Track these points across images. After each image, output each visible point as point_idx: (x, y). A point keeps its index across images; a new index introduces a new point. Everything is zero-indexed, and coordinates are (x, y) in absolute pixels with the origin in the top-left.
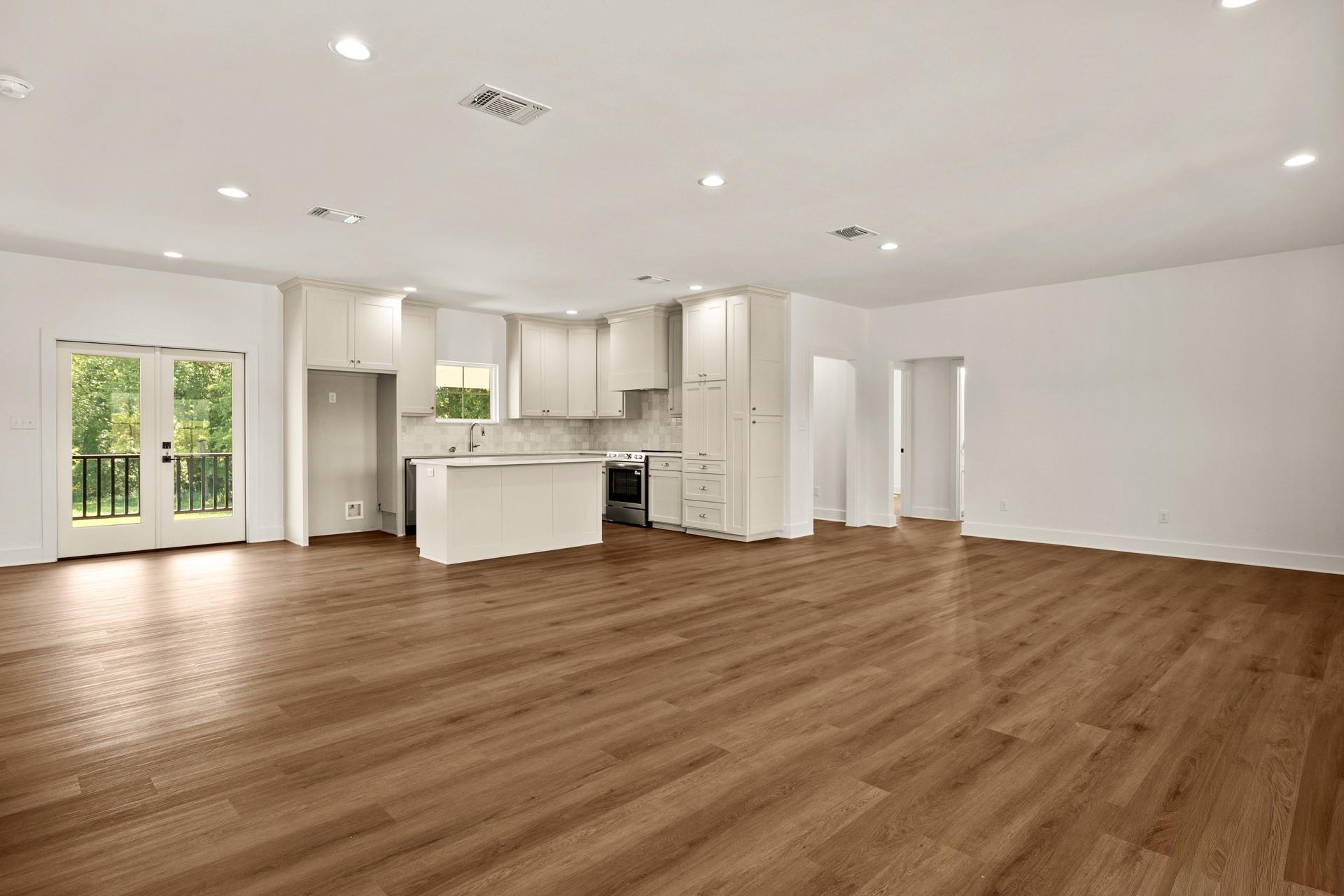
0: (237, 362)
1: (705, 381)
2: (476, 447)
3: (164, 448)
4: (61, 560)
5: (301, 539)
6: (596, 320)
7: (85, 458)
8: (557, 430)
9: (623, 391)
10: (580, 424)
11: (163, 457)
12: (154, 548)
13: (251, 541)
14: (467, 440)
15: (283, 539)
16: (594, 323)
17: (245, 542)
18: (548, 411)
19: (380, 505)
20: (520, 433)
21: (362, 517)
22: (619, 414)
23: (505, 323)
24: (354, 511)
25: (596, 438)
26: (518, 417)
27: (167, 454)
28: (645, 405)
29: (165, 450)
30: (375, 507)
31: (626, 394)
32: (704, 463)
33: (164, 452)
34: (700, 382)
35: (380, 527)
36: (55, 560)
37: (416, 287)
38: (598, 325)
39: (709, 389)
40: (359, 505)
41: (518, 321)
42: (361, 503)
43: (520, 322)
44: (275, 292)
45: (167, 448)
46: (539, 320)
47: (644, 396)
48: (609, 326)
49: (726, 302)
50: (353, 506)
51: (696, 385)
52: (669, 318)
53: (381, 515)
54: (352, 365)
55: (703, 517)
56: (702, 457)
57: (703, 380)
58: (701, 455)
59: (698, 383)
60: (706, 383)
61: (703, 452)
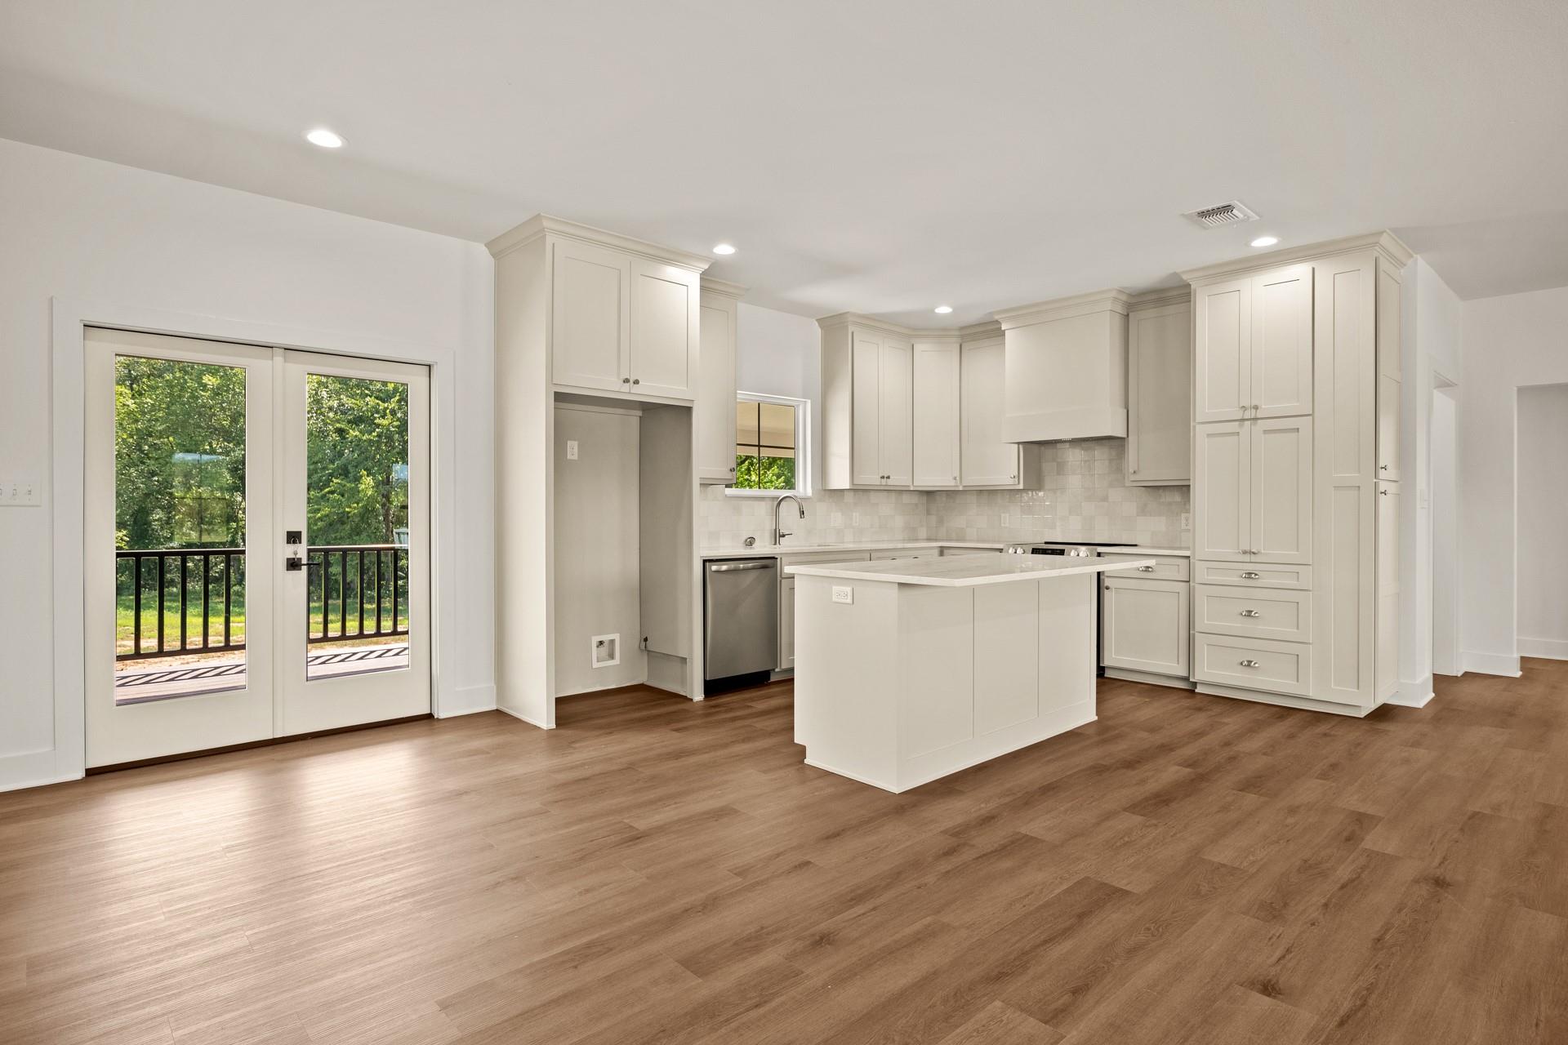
0: (416, 383)
1: (1256, 419)
2: (784, 536)
3: (288, 542)
4: (91, 773)
5: (542, 716)
6: (962, 328)
7: (138, 556)
8: (887, 508)
9: (1019, 443)
10: (915, 499)
11: (288, 559)
12: (270, 737)
13: (442, 715)
14: (769, 526)
15: (494, 707)
16: (957, 333)
17: (430, 716)
18: (888, 477)
19: (646, 640)
20: (839, 514)
21: (616, 661)
22: (1011, 482)
23: (820, 330)
24: (604, 650)
25: (941, 521)
26: (848, 488)
27: (296, 554)
28: (1048, 467)
29: (292, 547)
30: (636, 642)
31: (1024, 448)
32: (1250, 568)
33: (290, 551)
34: (1243, 420)
35: (642, 678)
36: (80, 774)
37: (734, 245)
38: (962, 337)
39: (1265, 432)
40: (612, 642)
41: (847, 326)
42: (616, 637)
43: (851, 329)
44: (481, 251)
45: (294, 542)
46: (880, 325)
47: (1048, 452)
48: (1003, 334)
49: (1313, 269)
50: (601, 643)
51: (1233, 427)
52: (1128, 315)
53: (646, 658)
54: (626, 387)
55: (1249, 665)
56: (1247, 558)
57: (1251, 416)
58: (1245, 552)
59: (1237, 423)
60: (1259, 421)
61: (1248, 549)
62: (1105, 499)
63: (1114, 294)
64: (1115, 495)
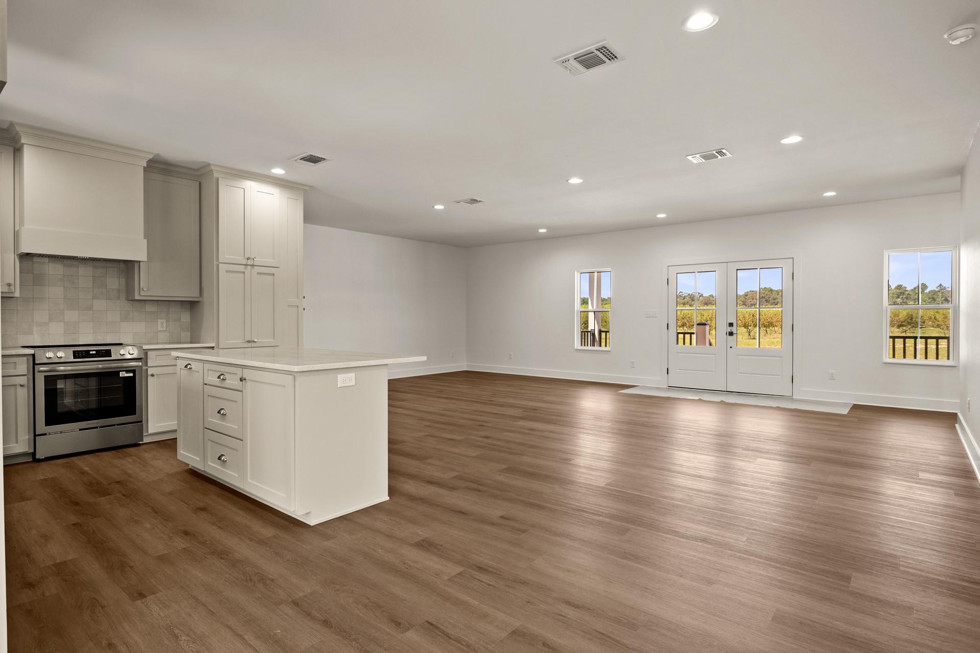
1: (253, 266)
22: (7, 289)
34: (246, 265)
39: (258, 273)
51: (242, 268)
57: (250, 263)
58: (249, 342)
59: (244, 266)
60: (255, 267)
61: (250, 339)
62: (90, 308)
63: (151, 157)
64: (99, 305)
